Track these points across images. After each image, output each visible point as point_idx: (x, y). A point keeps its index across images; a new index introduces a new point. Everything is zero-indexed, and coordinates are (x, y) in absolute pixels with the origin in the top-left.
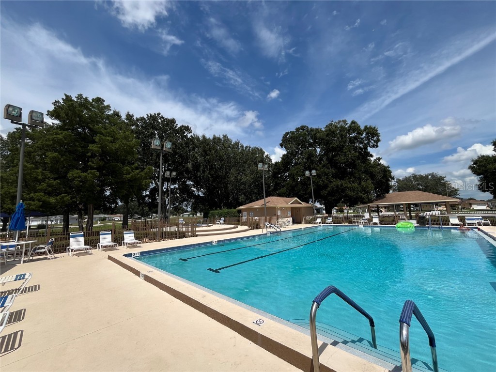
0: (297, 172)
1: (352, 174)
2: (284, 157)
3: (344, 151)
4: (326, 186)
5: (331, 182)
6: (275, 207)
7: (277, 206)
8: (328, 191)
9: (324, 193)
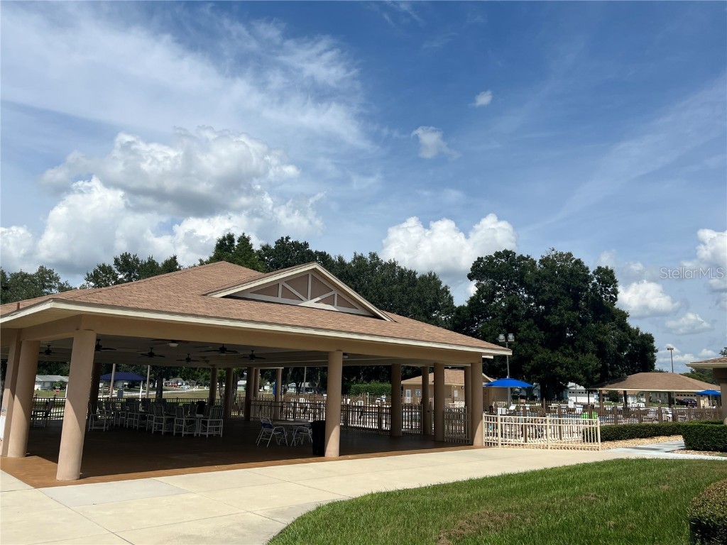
0: (492, 330)
1: (571, 341)
2: (473, 301)
3: (559, 307)
4: (529, 358)
5: (537, 352)
6: (451, 386)
7: (454, 384)
8: (533, 366)
9: (527, 367)
